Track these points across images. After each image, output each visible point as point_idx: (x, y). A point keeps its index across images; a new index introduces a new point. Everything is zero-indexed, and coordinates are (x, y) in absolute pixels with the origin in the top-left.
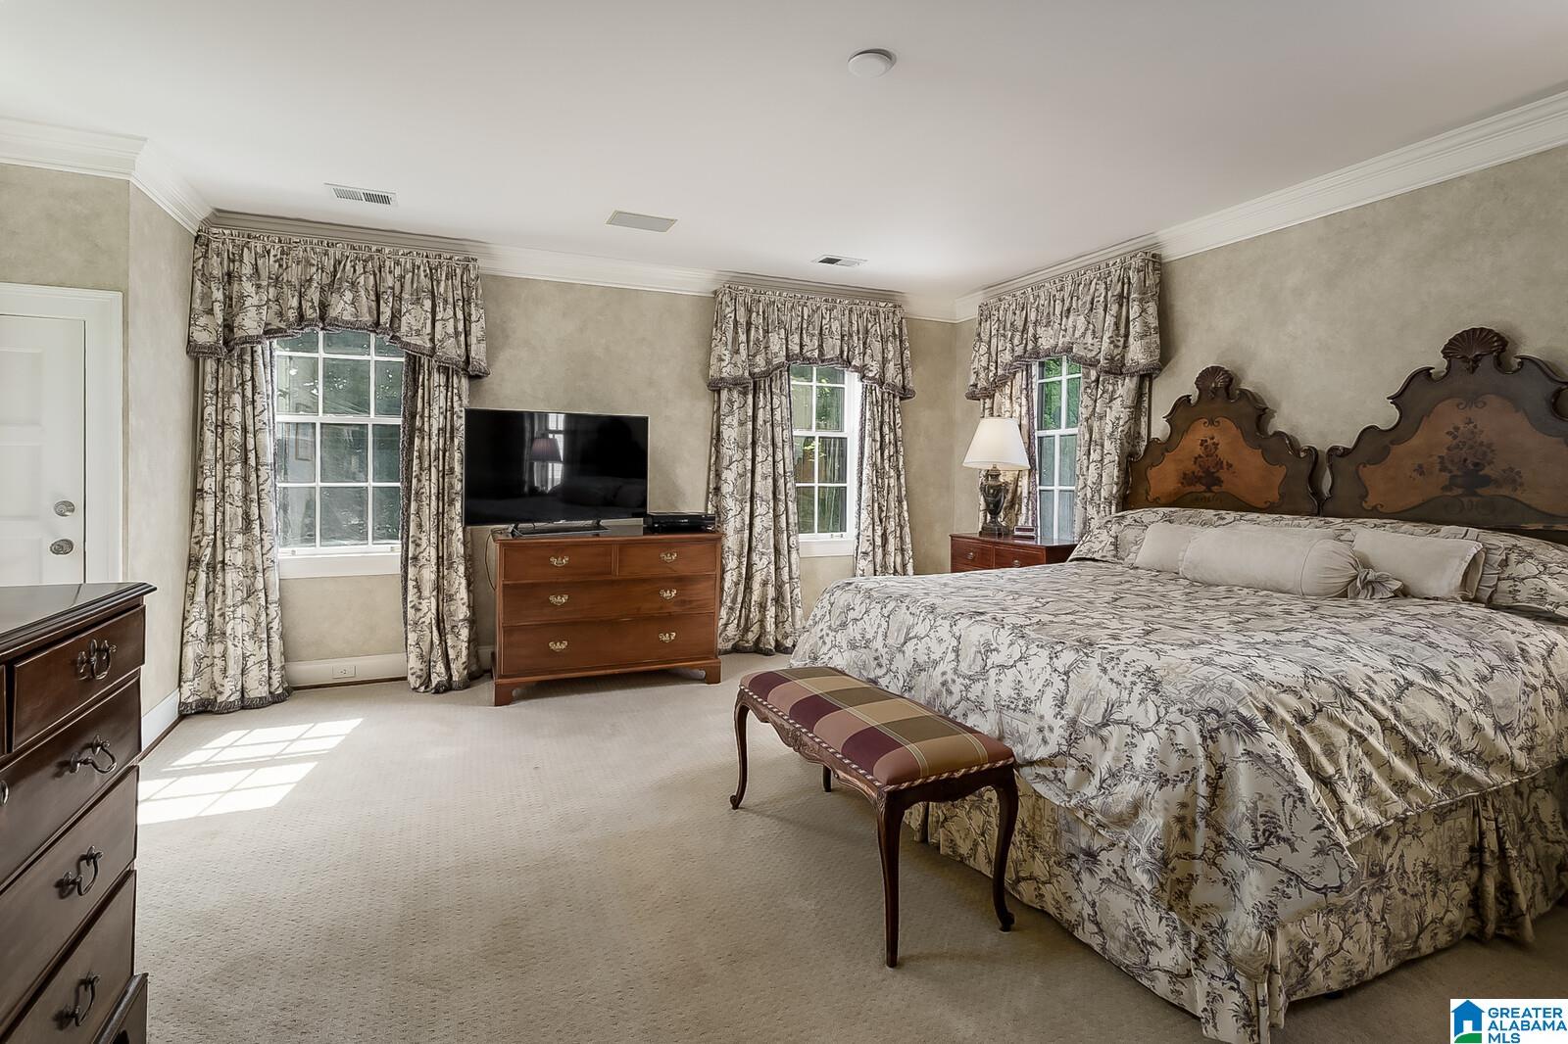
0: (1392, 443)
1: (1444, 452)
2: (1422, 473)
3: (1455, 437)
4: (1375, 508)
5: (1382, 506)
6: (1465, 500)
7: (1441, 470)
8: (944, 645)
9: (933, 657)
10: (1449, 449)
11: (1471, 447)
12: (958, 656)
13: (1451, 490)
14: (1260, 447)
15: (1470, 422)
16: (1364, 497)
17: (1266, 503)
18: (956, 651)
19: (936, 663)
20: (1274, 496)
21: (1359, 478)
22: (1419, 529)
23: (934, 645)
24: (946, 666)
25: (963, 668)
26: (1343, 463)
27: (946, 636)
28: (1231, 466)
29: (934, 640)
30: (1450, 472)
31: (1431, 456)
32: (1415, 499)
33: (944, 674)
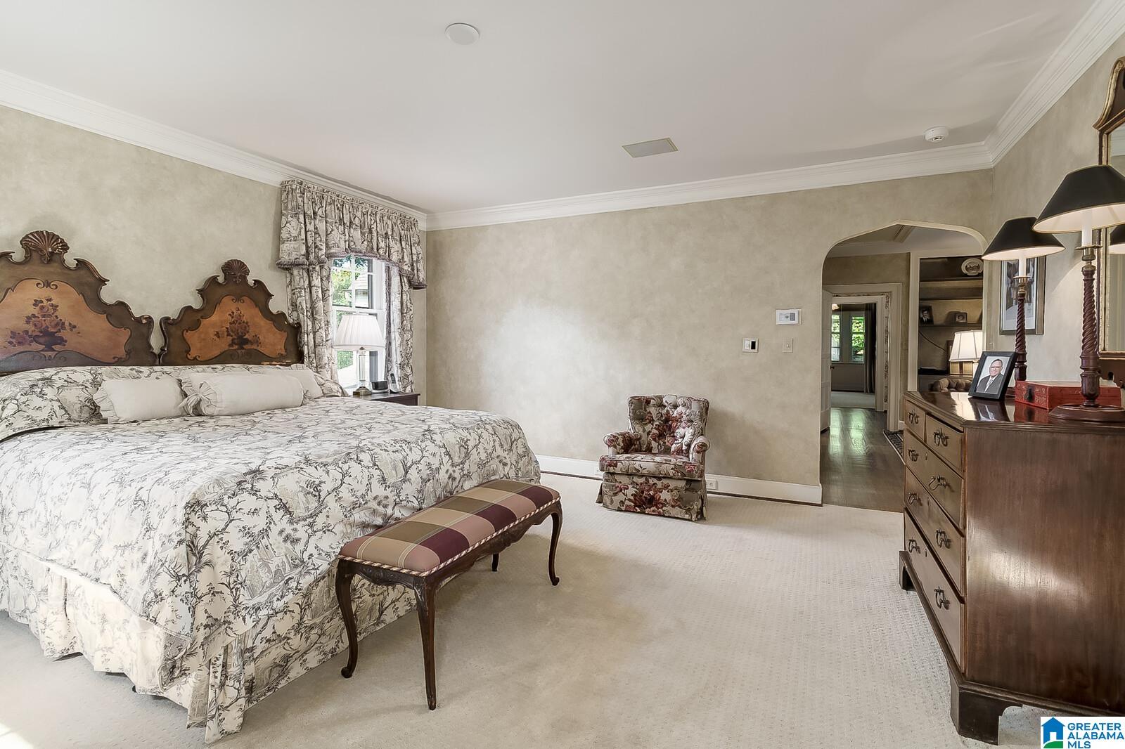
0: (202, 317)
1: (228, 326)
2: (219, 337)
3: (233, 317)
4: (195, 358)
5: (199, 357)
6: (239, 351)
7: (227, 335)
8: (438, 456)
9: (434, 467)
10: (230, 323)
11: (240, 323)
12: (450, 456)
13: (233, 346)
14: (105, 312)
15: (238, 310)
16: (188, 351)
17: (114, 358)
18: (448, 454)
19: (438, 469)
20: (122, 352)
21: (185, 340)
22: (238, 368)
23: (431, 460)
24: (447, 466)
25: (456, 460)
26: (173, 329)
27: (436, 450)
28: (75, 327)
29: (430, 457)
30: (232, 336)
31: (223, 327)
32: (216, 352)
33: (447, 471)
